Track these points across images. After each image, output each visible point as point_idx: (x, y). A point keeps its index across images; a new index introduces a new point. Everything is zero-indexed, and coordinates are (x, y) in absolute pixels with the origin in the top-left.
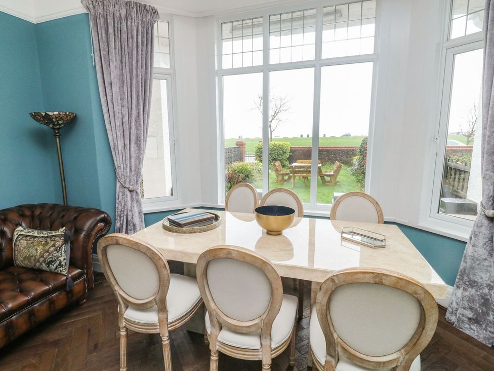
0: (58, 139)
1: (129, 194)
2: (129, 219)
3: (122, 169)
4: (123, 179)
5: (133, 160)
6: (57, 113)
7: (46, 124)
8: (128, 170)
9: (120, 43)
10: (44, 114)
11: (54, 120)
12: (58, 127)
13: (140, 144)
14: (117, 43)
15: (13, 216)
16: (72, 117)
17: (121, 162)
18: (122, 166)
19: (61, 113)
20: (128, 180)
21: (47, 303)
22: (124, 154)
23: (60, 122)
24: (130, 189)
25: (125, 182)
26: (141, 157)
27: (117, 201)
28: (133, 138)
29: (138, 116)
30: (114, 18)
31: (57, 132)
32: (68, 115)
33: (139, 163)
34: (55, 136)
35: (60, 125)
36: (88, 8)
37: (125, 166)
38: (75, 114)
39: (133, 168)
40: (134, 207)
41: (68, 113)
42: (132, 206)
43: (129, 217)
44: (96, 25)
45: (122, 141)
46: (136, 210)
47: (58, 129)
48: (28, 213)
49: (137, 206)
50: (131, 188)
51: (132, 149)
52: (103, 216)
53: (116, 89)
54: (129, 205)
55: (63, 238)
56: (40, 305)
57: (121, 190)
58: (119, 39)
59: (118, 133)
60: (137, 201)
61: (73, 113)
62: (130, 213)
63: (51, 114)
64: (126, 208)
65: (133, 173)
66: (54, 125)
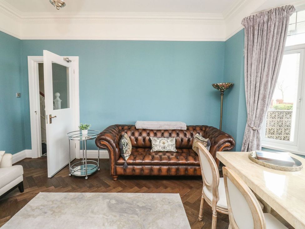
0: (222, 96)
1: (252, 131)
2: (249, 147)
3: (250, 115)
4: (250, 122)
5: (258, 110)
6: (221, 84)
7: (217, 89)
8: (254, 116)
9: (261, 38)
10: (216, 84)
11: (220, 87)
12: (222, 90)
13: (265, 101)
14: (259, 38)
15: (198, 129)
16: (229, 85)
17: (250, 111)
18: (250, 114)
19: (223, 84)
20: (253, 122)
21: (193, 169)
22: (253, 106)
23: (223, 88)
24: (253, 129)
25: (251, 124)
26: (265, 109)
27: (245, 134)
28: (261, 96)
29: (267, 82)
30: (259, 25)
31: (222, 93)
32: (227, 84)
33: (263, 113)
34: (221, 95)
35: (223, 89)
36: (244, 25)
37: (252, 114)
38: (231, 84)
39: (257, 116)
40: (254, 140)
41: (227, 83)
42: (253, 140)
43: (249, 146)
44: (248, 33)
45: (253, 98)
46: (255, 142)
47: (223, 91)
48: (204, 129)
49: (257, 140)
50: (255, 128)
51: (259, 104)
52: (230, 139)
53: (254, 67)
54: (251, 138)
55: (206, 143)
56: (190, 168)
57: (248, 128)
58: (261, 36)
59: (251, 93)
60: (257, 138)
61: (230, 83)
62: (250, 144)
63: (219, 84)
64: (248, 140)
65: (257, 119)
66: (221, 89)
